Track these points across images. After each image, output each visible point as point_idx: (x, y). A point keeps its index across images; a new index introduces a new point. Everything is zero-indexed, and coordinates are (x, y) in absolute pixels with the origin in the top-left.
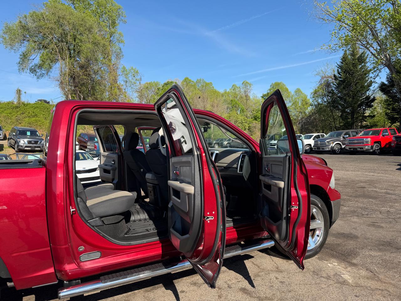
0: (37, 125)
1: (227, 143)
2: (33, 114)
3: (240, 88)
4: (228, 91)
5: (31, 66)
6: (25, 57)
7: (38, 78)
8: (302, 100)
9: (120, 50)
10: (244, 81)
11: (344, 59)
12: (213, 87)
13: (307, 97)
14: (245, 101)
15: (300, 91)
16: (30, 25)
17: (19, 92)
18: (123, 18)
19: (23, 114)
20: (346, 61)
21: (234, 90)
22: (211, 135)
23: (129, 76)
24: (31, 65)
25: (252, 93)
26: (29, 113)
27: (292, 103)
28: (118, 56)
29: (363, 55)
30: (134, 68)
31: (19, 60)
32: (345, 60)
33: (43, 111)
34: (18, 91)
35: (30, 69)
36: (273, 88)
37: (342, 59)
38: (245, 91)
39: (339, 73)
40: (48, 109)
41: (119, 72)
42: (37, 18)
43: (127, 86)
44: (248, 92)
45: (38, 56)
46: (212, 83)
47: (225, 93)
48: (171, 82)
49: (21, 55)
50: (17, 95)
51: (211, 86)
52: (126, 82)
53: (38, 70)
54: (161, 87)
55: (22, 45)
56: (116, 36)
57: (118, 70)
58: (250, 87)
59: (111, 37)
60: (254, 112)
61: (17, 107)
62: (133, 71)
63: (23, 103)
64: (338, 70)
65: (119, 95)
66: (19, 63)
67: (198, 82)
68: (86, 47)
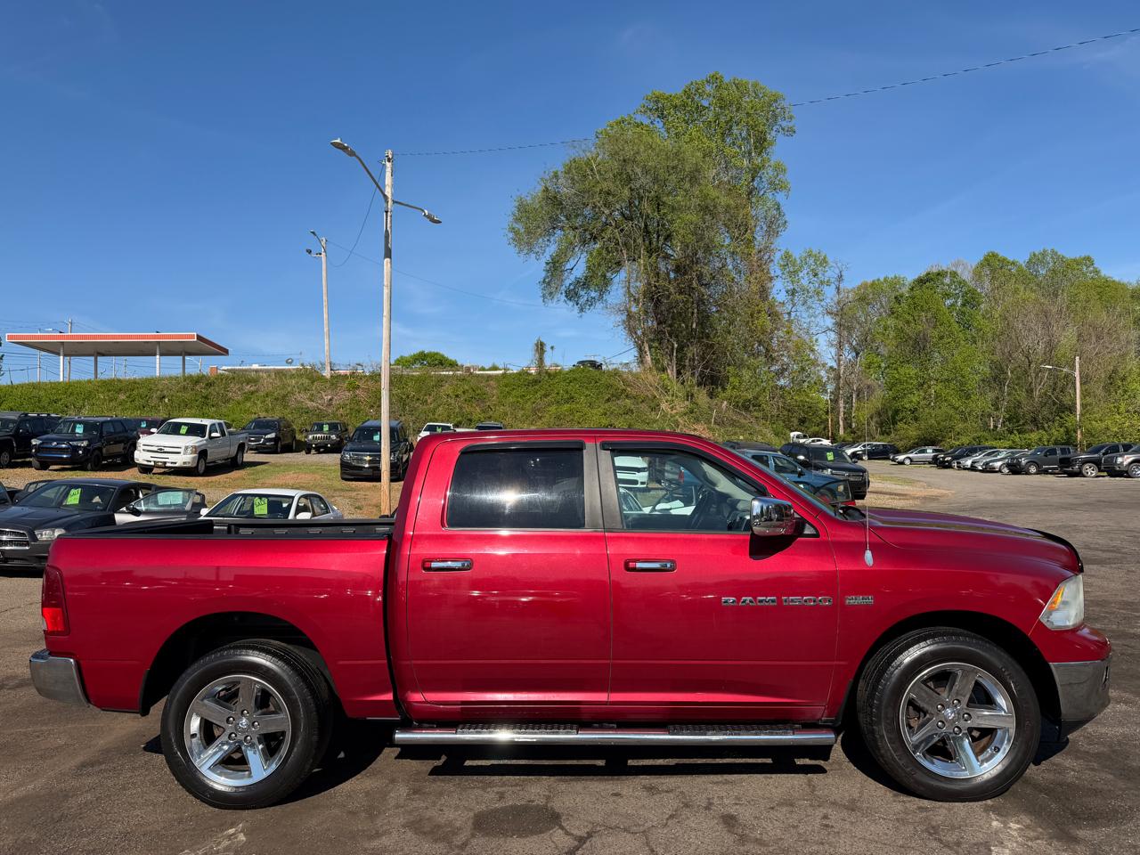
0: (573, 420)
2: (566, 396)
5: (568, 285)
6: (556, 267)
7: (582, 310)
9: (778, 209)
16: (566, 190)
17: (540, 348)
18: (784, 124)
19: (546, 396)
22: (1076, 432)
23: (801, 275)
24: (567, 283)
26: (558, 394)
28: (774, 227)
30: (814, 253)
31: (544, 274)
33: (587, 388)
34: (537, 346)
35: (566, 292)
40: (596, 382)
41: (775, 269)
42: (578, 171)
43: (794, 305)
45: (583, 260)
46: (1092, 256)
48: (939, 274)
49: (547, 264)
50: (537, 355)
52: (793, 294)
53: (582, 293)
54: (905, 291)
55: (552, 239)
56: (768, 174)
57: (771, 264)
59: (753, 180)
61: (536, 382)
62: (811, 261)
63: (547, 373)
65: (772, 332)
66: (544, 282)
67: (1035, 260)
68: (684, 221)
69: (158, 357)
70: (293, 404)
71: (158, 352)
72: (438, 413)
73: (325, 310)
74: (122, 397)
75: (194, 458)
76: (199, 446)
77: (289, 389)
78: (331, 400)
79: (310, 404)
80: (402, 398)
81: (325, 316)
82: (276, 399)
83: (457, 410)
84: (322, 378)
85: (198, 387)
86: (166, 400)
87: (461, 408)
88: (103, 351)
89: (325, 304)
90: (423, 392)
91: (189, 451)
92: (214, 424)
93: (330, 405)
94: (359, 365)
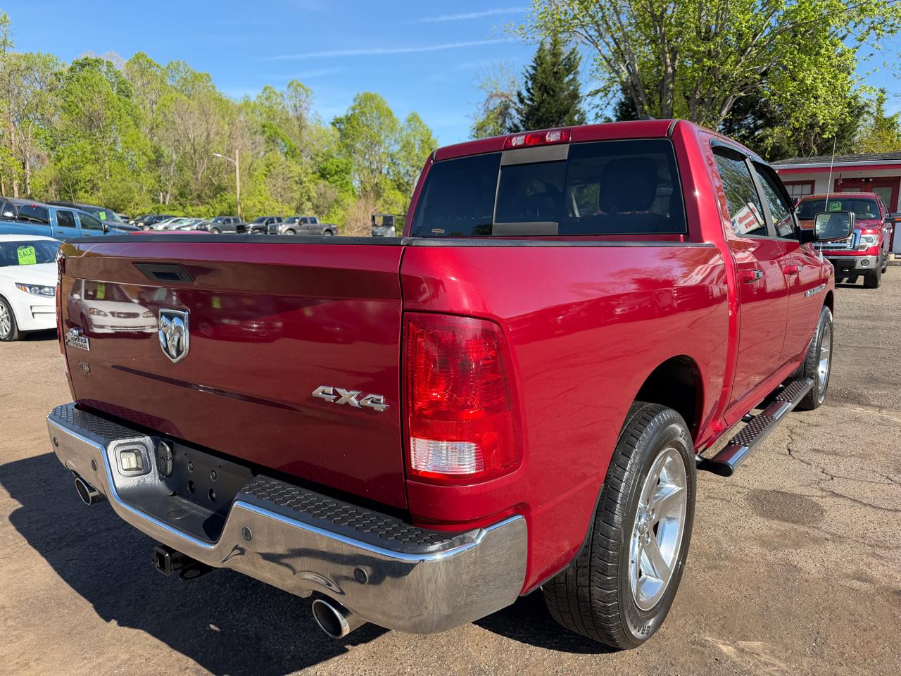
1: (287, 228)
3: (282, 96)
4: (252, 101)
8: (422, 141)
10: (293, 82)
11: (539, 60)
12: (214, 87)
13: (430, 135)
14: (296, 129)
15: (418, 120)
20: (543, 66)
21: (267, 99)
25: (312, 112)
27: (401, 144)
29: (572, 56)
32: (542, 63)
36: (360, 105)
37: (536, 60)
38: (295, 106)
39: (528, 90)
44: (303, 108)
46: (210, 75)
47: (247, 104)
48: (97, 61)
51: (208, 82)
58: (307, 96)
60: (319, 159)
64: (526, 82)
67: (173, 67)
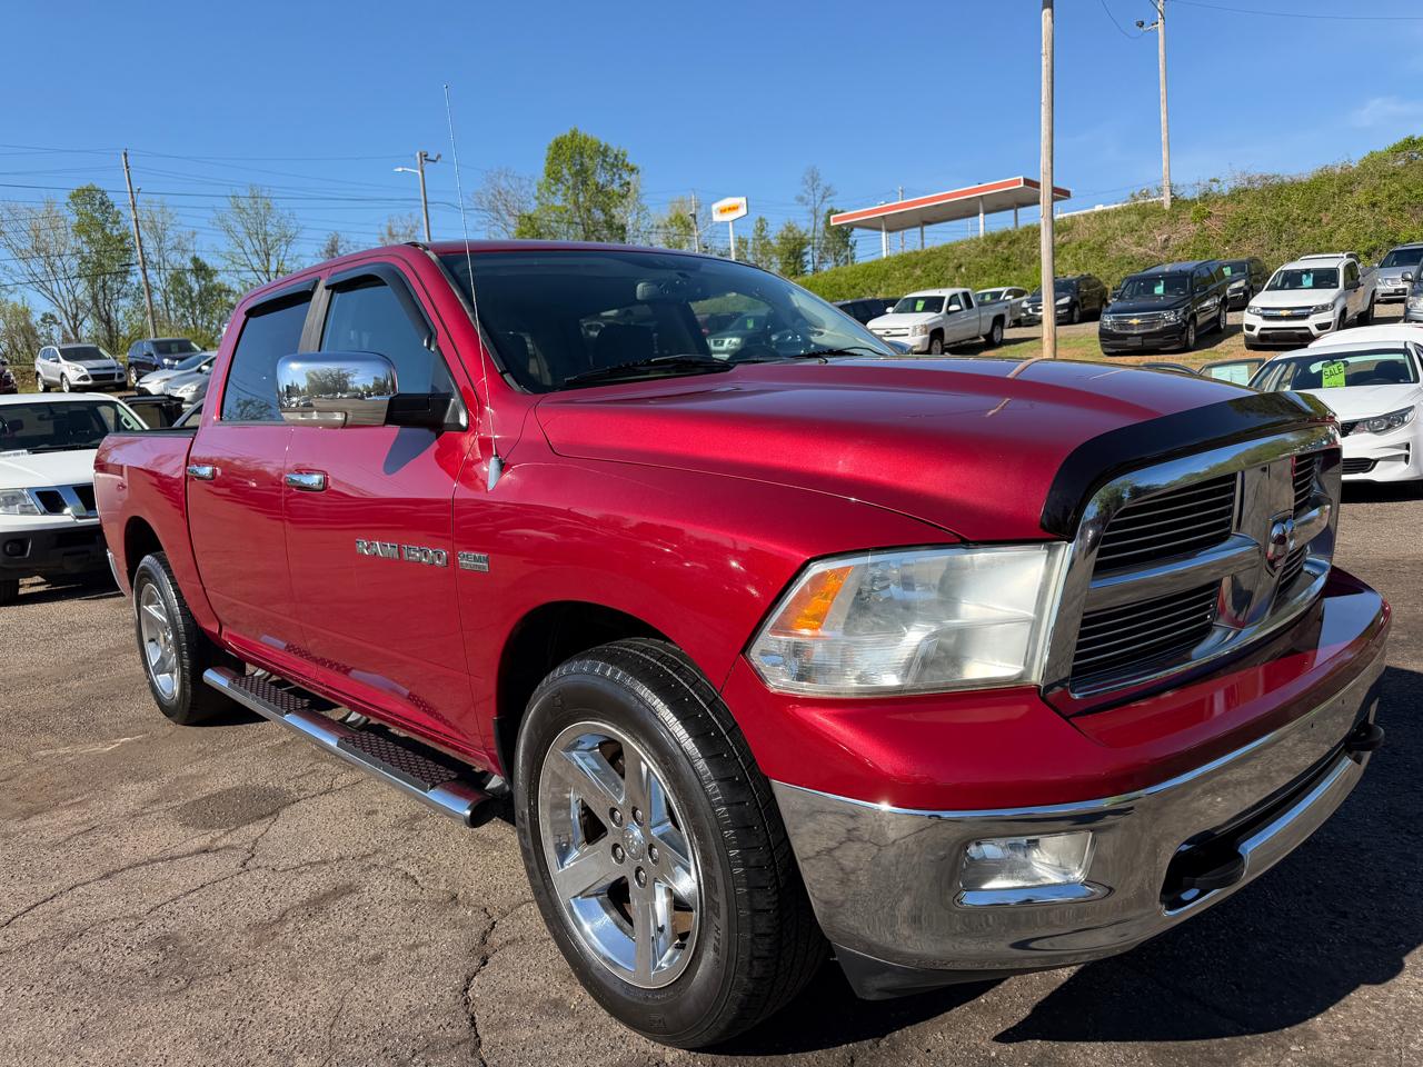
69: (981, 215)
70: (1114, 254)
71: (981, 210)
72: (1337, 237)
73: (1163, 108)
74: (918, 272)
75: (924, 339)
76: (930, 325)
77: (1110, 233)
78: (1166, 240)
79: (1135, 250)
80: (1276, 222)
81: (1163, 117)
82: (1092, 250)
83: (1373, 228)
84: (1157, 210)
85: (999, 248)
86: (963, 270)
87: (1378, 224)
88: (929, 220)
89: (1163, 97)
90: (1316, 207)
91: (918, 330)
92: (956, 295)
93: (1164, 248)
94: (1214, 181)
